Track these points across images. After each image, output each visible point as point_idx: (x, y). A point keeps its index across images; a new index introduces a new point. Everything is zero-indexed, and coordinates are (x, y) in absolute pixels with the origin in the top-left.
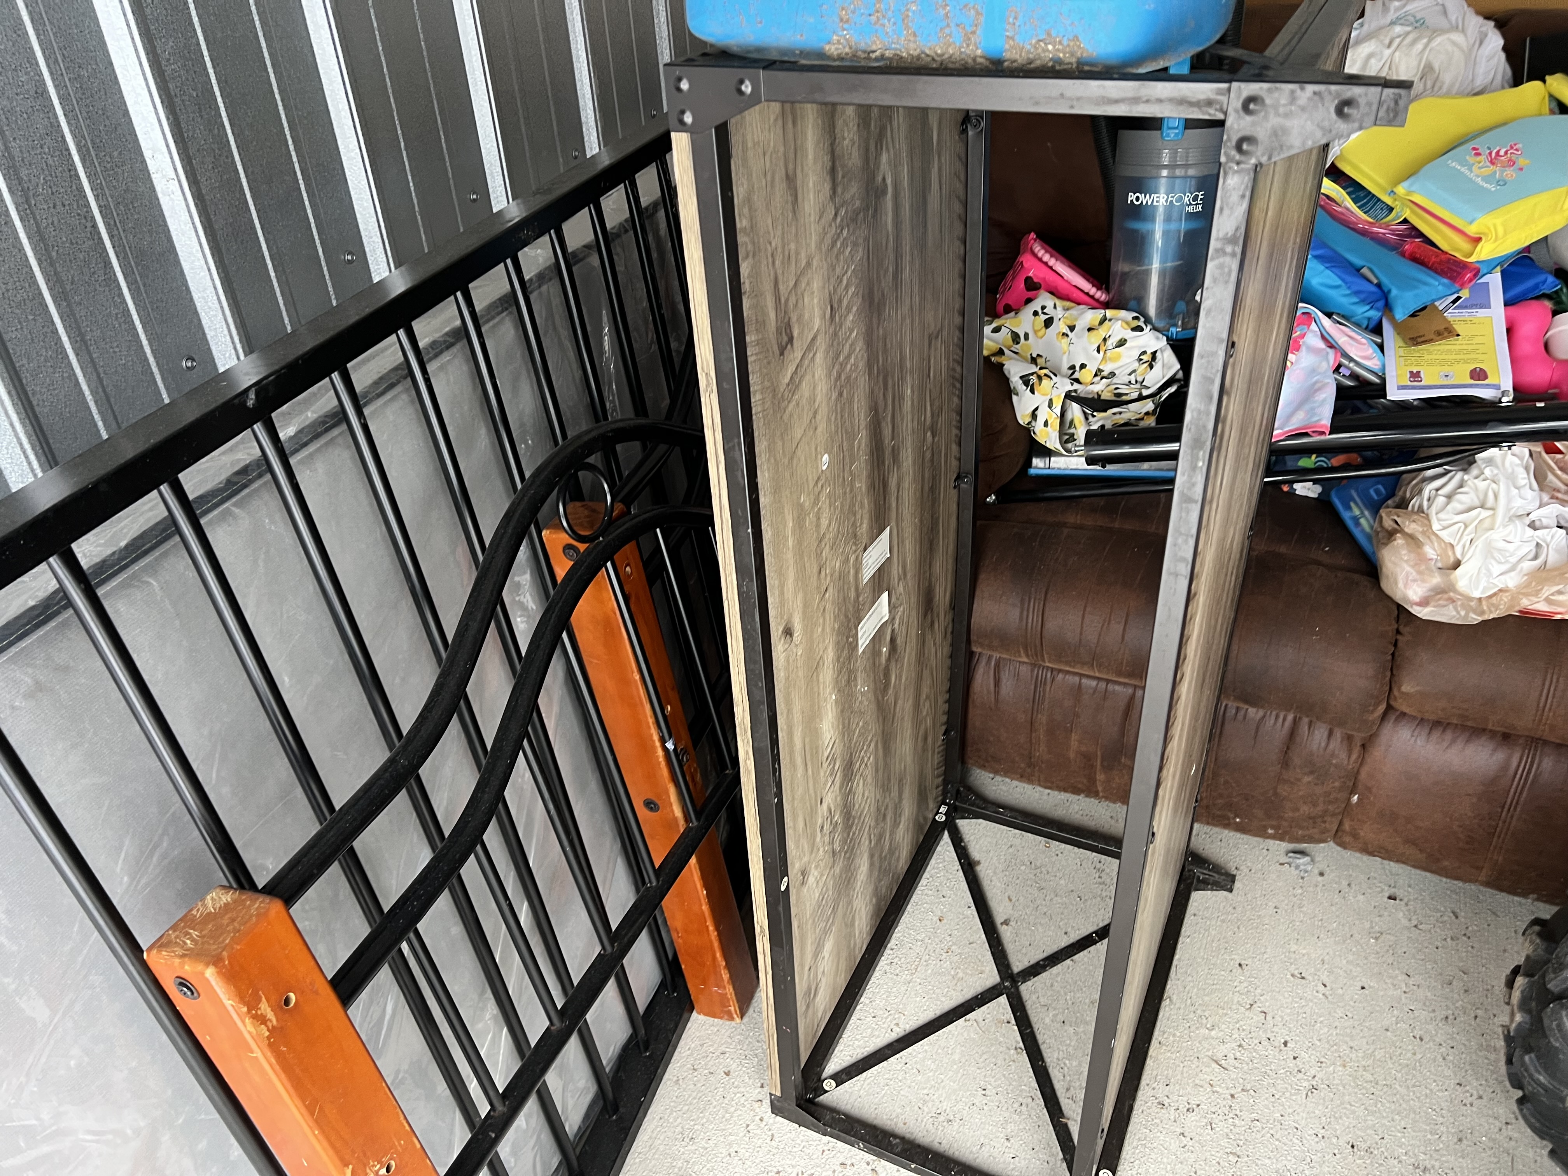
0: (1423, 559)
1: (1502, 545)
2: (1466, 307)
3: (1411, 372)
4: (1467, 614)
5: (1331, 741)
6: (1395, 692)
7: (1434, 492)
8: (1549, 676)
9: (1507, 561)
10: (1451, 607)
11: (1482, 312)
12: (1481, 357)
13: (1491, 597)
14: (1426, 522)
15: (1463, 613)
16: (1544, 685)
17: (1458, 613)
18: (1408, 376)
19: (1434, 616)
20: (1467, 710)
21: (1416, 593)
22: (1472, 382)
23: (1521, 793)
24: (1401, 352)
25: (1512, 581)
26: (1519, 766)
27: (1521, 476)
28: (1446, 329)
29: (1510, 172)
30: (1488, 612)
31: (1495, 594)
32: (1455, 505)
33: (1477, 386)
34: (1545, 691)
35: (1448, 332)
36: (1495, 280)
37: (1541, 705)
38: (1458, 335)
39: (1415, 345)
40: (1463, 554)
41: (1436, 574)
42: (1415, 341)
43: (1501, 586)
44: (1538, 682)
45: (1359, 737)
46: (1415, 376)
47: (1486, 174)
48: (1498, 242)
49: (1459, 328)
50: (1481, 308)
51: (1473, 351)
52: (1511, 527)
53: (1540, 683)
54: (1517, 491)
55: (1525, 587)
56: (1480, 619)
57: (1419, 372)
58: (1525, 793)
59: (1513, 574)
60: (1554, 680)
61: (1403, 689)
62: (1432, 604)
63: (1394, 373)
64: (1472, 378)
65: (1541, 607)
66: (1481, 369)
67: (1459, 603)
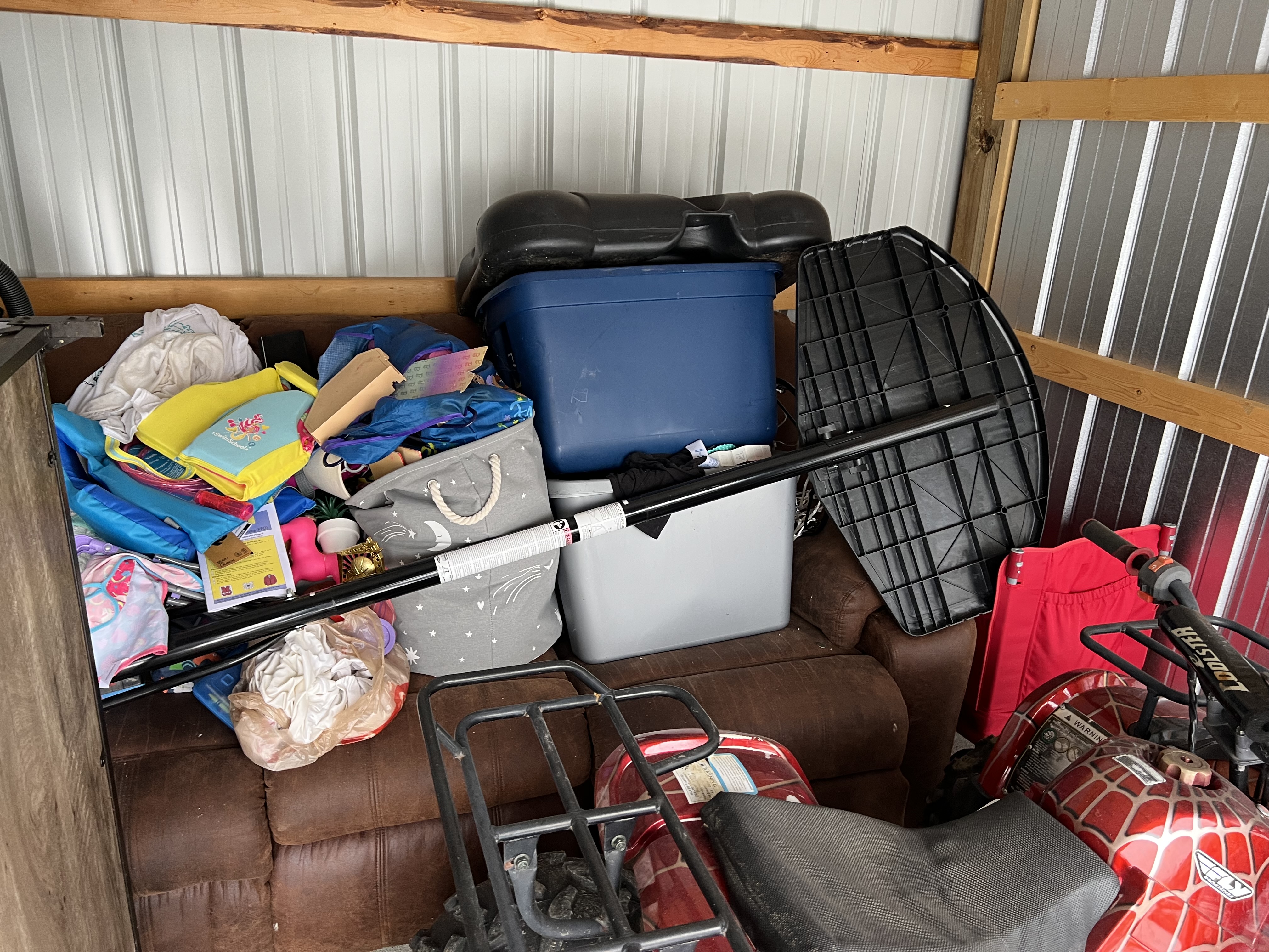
0: (266, 726)
1: (317, 698)
2: (254, 531)
3: (223, 588)
4: (307, 757)
5: (243, 890)
6: (275, 834)
7: (261, 673)
8: (371, 783)
9: (323, 709)
10: (294, 755)
11: (266, 533)
12: (270, 566)
13: (318, 739)
14: (260, 697)
15: (303, 758)
16: (369, 790)
17: (300, 758)
18: (221, 591)
19: (284, 767)
20: (327, 828)
21: (267, 754)
22: (267, 586)
23: (384, 871)
24: (213, 573)
25: (328, 724)
26: (376, 852)
27: (317, 646)
28: (243, 550)
29: (256, 435)
30: (320, 751)
31: (321, 736)
32: (277, 679)
33: (270, 589)
34: (372, 794)
35: (245, 552)
36: (271, 508)
37: (373, 805)
38: (252, 553)
39: (221, 567)
40: (291, 714)
41: (278, 734)
42: (221, 563)
43: (323, 729)
44: (365, 790)
45: (262, 879)
46: (226, 590)
47: (241, 438)
48: (259, 486)
49: (251, 547)
50: (265, 530)
51: (264, 563)
52: (318, 684)
53: (367, 790)
54: (316, 657)
55: (337, 726)
56: (317, 757)
57: (228, 587)
58: (386, 870)
59: (327, 718)
60: (375, 784)
61: (279, 830)
62: (280, 758)
63: (211, 592)
64: (266, 584)
65: (352, 734)
66: (271, 575)
67: (298, 751)
